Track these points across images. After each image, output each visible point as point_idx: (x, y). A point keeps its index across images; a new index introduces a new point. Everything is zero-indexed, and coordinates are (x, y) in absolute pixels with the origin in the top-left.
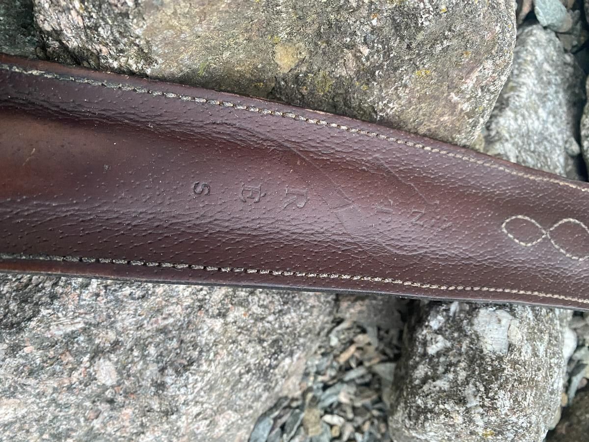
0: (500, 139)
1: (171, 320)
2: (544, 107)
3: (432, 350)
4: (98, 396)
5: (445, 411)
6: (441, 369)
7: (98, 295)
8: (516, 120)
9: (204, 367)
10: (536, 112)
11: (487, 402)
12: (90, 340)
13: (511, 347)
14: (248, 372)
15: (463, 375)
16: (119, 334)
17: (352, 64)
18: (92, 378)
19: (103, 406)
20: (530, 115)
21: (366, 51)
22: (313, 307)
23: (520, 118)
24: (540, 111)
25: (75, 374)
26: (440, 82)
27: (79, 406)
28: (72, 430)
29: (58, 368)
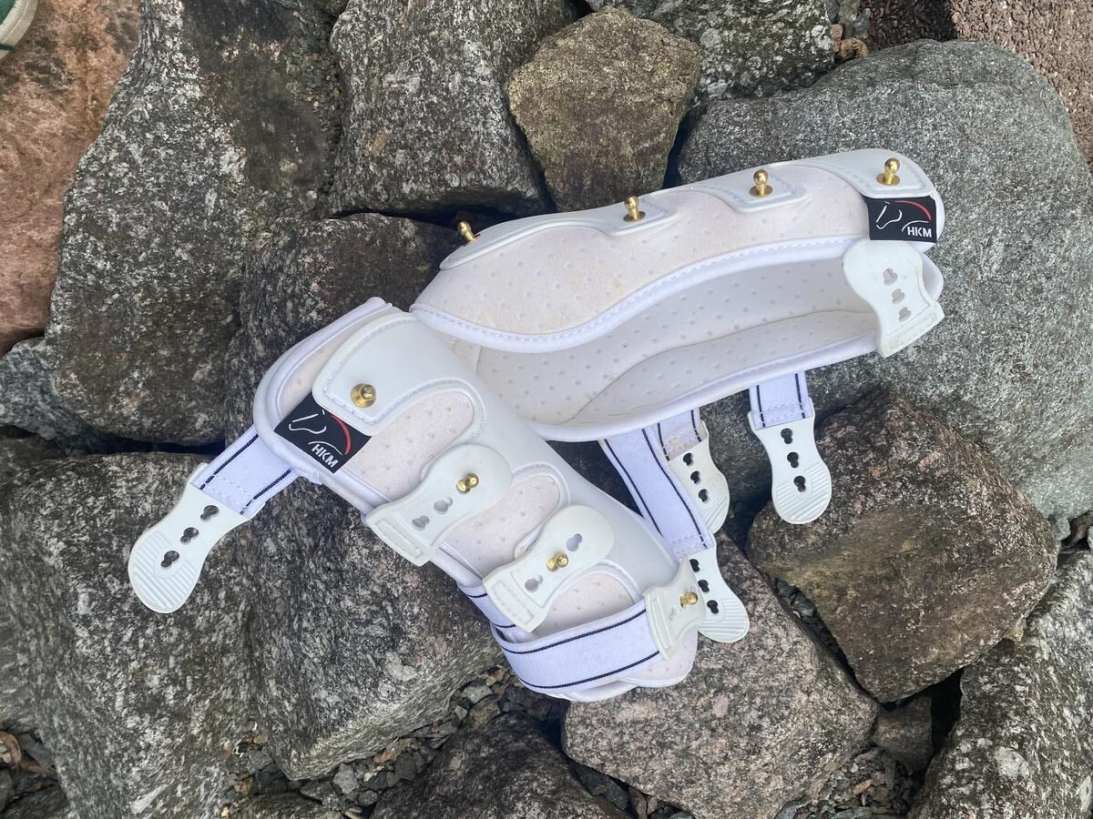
0: (1037, 635)
1: (777, 684)
2: (1084, 622)
3: (959, 767)
4: (706, 722)
5: (964, 808)
6: (964, 781)
7: (743, 649)
8: (1054, 624)
9: (789, 726)
10: (1075, 624)
11: (996, 807)
12: (720, 680)
13: (1020, 778)
14: (806, 747)
15: (980, 787)
16: (741, 681)
17: (945, 559)
18: (709, 706)
19: (706, 733)
20: (1068, 624)
21: (957, 556)
22: (860, 719)
23: (1058, 625)
24: (1079, 624)
25: (702, 699)
26: (998, 584)
27: (691, 725)
28: (675, 743)
29: (694, 690)
